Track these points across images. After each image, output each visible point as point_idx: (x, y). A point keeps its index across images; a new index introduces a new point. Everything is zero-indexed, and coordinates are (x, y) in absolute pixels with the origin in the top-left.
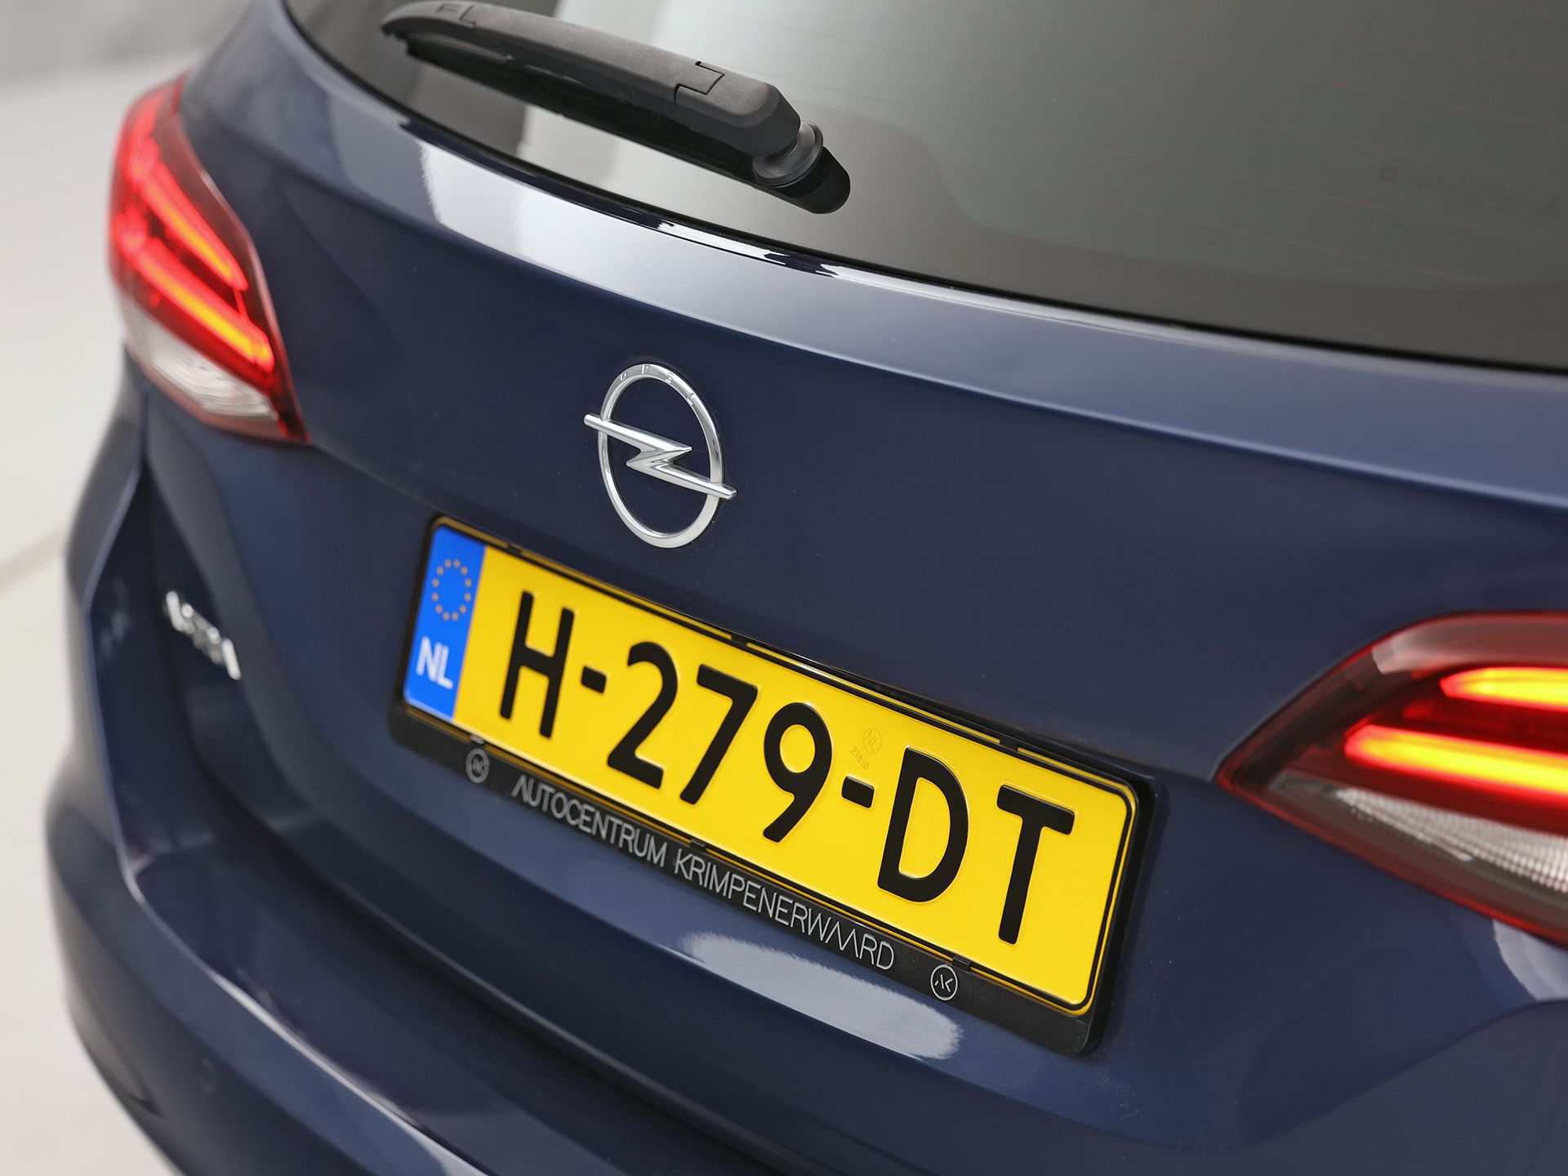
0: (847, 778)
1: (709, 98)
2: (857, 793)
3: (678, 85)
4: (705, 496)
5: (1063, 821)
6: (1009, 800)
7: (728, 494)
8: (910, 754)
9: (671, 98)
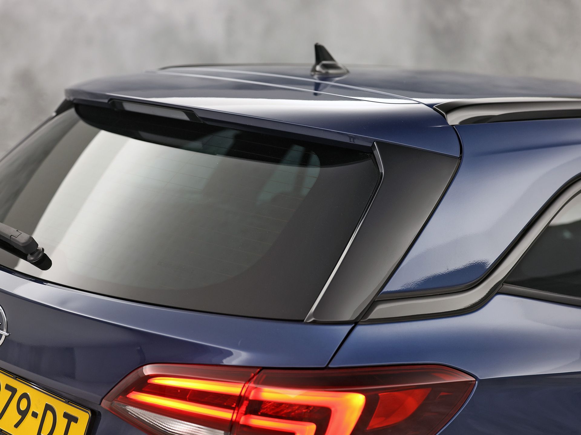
0: (33, 411)
1: (17, 239)
2: (35, 415)
3: (11, 235)
4: (2, 335)
5: (76, 420)
6: (66, 415)
7: (7, 334)
8: (47, 405)
9: (9, 239)
